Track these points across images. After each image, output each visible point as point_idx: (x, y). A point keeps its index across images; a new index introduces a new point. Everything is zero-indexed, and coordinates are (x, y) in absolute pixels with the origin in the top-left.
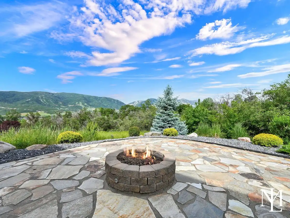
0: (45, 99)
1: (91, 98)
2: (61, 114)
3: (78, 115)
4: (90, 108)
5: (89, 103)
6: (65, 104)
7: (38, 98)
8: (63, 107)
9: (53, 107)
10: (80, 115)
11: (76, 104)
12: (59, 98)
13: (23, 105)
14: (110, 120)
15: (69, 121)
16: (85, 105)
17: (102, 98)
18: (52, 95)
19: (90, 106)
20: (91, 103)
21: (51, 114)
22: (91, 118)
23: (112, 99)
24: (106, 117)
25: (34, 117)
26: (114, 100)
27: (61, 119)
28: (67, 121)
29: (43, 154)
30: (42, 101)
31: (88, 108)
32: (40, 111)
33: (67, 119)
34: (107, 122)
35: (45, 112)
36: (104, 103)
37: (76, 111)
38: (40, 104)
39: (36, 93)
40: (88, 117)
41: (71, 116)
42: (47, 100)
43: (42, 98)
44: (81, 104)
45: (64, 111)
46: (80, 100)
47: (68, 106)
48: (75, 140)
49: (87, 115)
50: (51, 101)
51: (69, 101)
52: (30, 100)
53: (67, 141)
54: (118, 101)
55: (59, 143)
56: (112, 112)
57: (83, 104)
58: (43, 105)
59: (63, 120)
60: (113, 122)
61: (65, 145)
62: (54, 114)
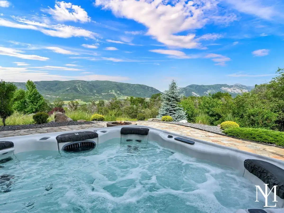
0: (81, 87)
1: (123, 86)
2: (95, 102)
3: (109, 103)
4: (123, 96)
5: (121, 91)
6: (99, 92)
7: (75, 87)
8: (97, 95)
9: (88, 95)
10: (111, 104)
11: (109, 92)
12: (93, 86)
13: (64, 93)
14: (139, 109)
15: (101, 109)
16: (118, 93)
17: (135, 86)
18: (88, 83)
19: (123, 94)
20: (124, 91)
21: (87, 102)
22: (121, 107)
23: (146, 86)
24: (135, 106)
25: (74, 105)
26: (148, 87)
27: (95, 107)
28: (100, 109)
29: (84, 124)
30: (79, 89)
31: (121, 96)
32: (78, 99)
33: (100, 107)
34: (136, 111)
35: (82, 100)
36: (137, 90)
37: (108, 99)
38: (78, 92)
39: (74, 82)
40: (119, 106)
41: (104, 105)
42: (83, 89)
43: (79, 86)
44: (113, 93)
45: (98, 99)
46: (113, 88)
47: (102, 95)
48: (100, 119)
49: (117, 104)
50: (87, 89)
51: (102, 89)
52: (69, 88)
53: (96, 120)
54: (152, 88)
55: (92, 121)
56: (142, 101)
57: (116, 92)
58: (80, 93)
59: (97, 108)
60: (141, 111)
61: (95, 122)
62: (89, 103)
